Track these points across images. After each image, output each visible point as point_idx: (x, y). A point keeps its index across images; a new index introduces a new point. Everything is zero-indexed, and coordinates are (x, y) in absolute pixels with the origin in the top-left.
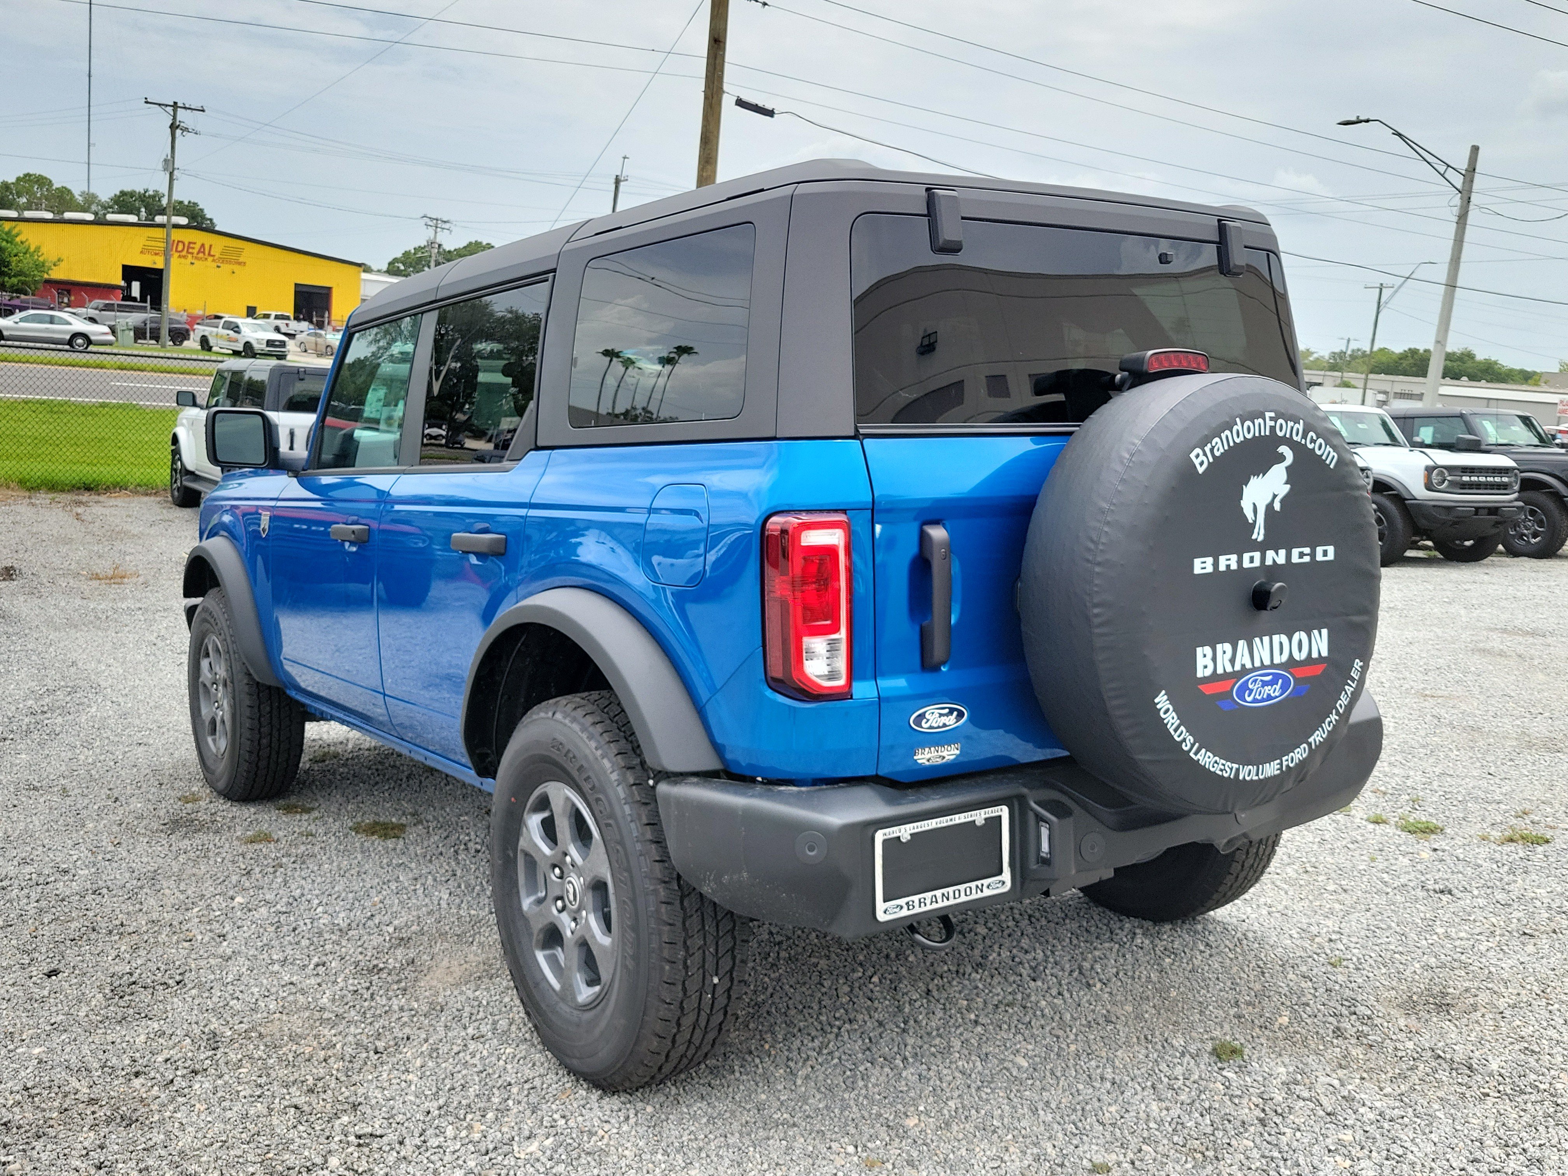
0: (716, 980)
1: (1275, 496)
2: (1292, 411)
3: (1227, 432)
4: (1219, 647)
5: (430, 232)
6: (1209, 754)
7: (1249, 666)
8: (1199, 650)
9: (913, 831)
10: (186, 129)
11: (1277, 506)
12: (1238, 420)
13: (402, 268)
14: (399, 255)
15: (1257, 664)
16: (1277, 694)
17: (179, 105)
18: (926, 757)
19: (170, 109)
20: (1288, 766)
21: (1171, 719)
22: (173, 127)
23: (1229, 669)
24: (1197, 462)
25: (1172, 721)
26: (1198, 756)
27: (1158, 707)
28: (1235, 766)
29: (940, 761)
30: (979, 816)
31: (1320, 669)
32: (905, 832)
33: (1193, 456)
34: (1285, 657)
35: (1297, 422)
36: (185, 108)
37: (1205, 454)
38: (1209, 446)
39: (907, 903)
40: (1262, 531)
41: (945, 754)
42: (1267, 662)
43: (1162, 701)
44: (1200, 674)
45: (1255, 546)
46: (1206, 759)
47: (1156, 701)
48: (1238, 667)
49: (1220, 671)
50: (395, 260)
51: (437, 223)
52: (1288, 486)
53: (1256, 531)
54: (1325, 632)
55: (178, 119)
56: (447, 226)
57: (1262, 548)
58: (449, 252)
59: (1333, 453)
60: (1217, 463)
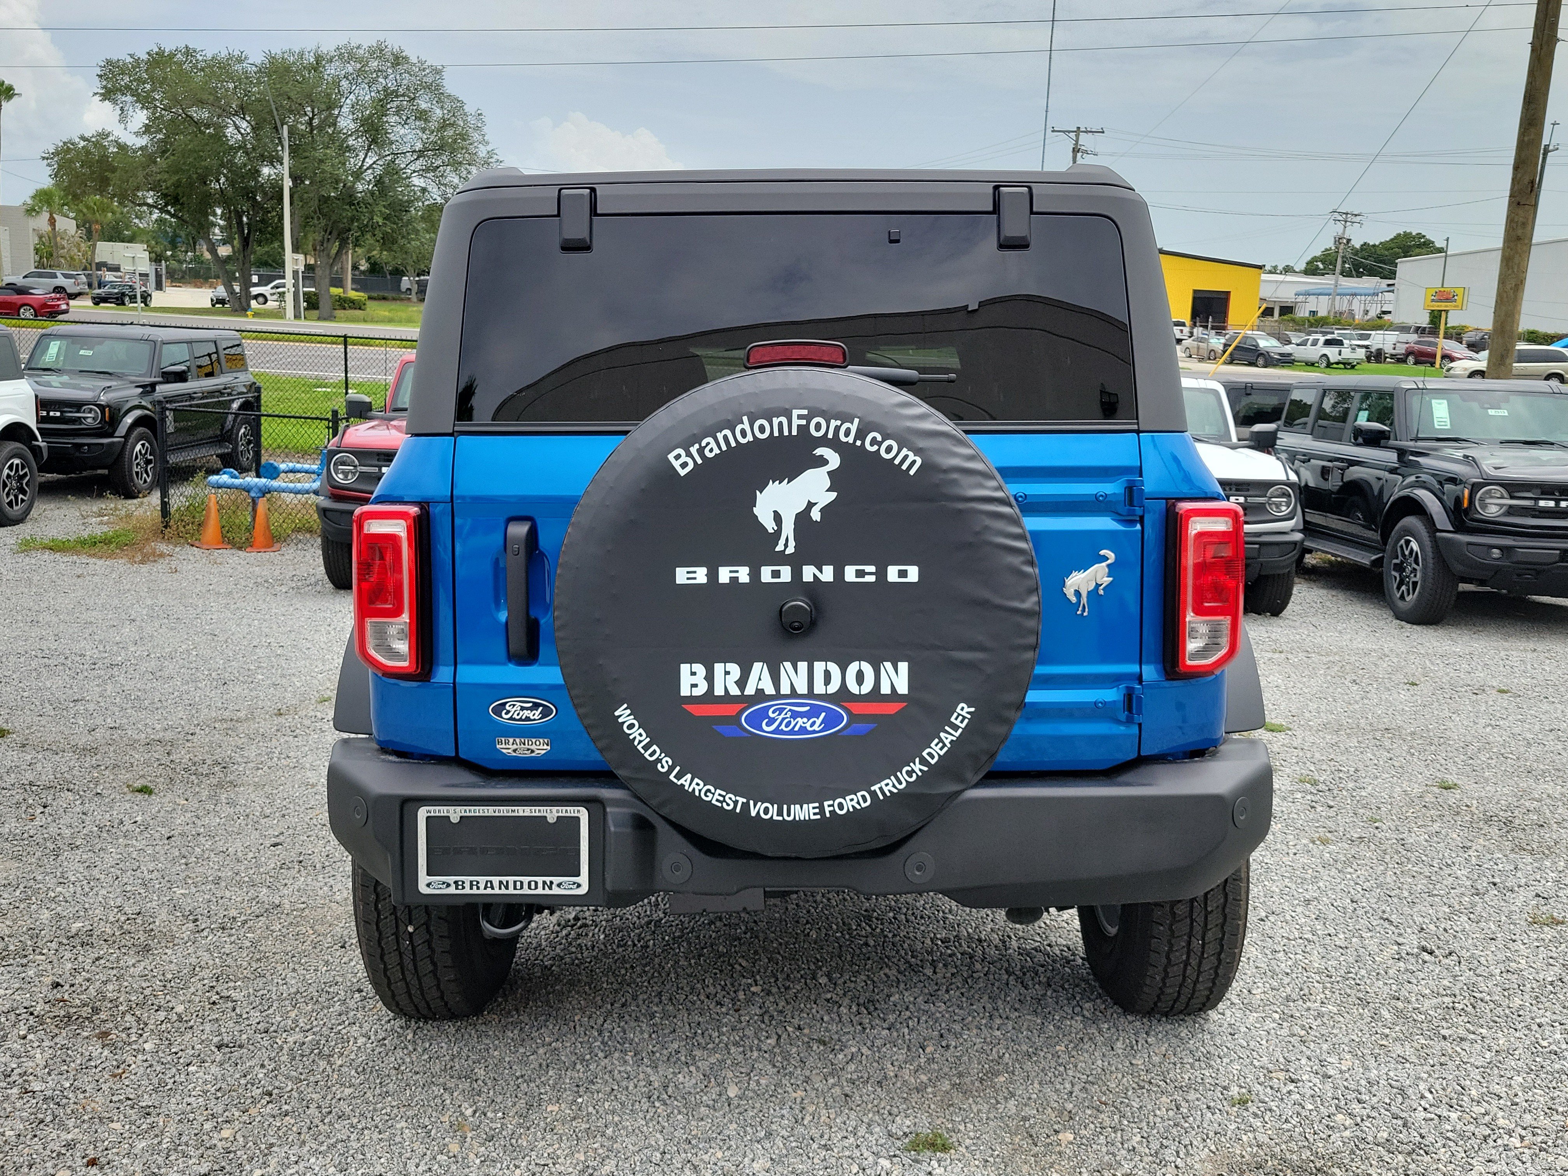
0: (410, 929)
1: (810, 505)
2: (842, 408)
3: (727, 432)
4: (719, 668)
5: (1340, 227)
6: (696, 780)
7: (770, 690)
8: (685, 668)
9: (463, 814)
10: (1086, 152)
11: (816, 515)
12: (745, 419)
13: (1321, 266)
14: (1318, 253)
15: (785, 689)
16: (816, 728)
17: (1082, 129)
18: (509, 747)
19: (1073, 135)
20: (833, 813)
21: (638, 736)
22: (1076, 151)
23: (735, 691)
24: (676, 464)
25: (638, 738)
26: (682, 781)
27: (620, 720)
28: (741, 800)
29: (528, 754)
30: (552, 813)
31: (893, 708)
32: (455, 813)
33: (671, 457)
34: (833, 688)
35: (847, 418)
36: (1086, 132)
37: (689, 454)
38: (697, 446)
39: (456, 882)
40: (792, 544)
41: (533, 747)
42: (802, 689)
43: (624, 714)
44: (685, 691)
45: (782, 559)
46: (691, 784)
47: (617, 713)
48: (750, 690)
49: (719, 691)
50: (1315, 259)
51: (1347, 218)
52: (833, 495)
53: (782, 542)
54: (903, 666)
55: (1080, 143)
56: (1358, 219)
57: (796, 562)
58: (1374, 246)
59: (912, 457)
60: (707, 467)
